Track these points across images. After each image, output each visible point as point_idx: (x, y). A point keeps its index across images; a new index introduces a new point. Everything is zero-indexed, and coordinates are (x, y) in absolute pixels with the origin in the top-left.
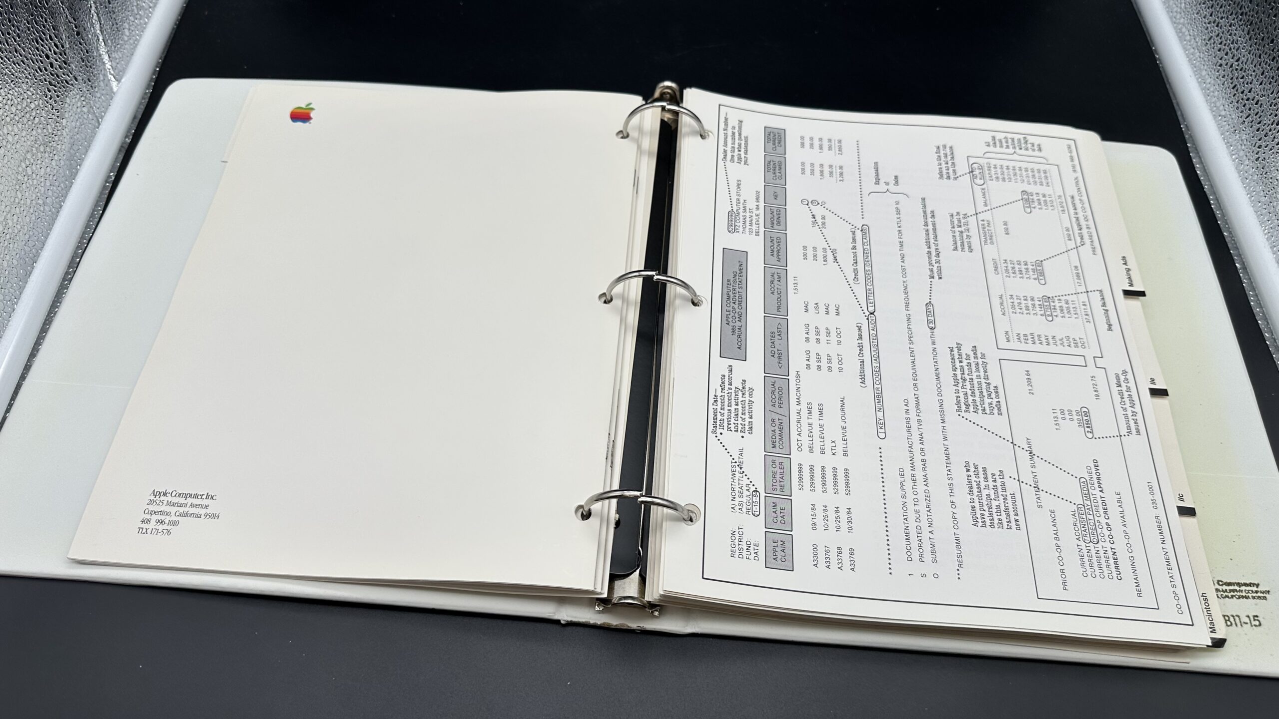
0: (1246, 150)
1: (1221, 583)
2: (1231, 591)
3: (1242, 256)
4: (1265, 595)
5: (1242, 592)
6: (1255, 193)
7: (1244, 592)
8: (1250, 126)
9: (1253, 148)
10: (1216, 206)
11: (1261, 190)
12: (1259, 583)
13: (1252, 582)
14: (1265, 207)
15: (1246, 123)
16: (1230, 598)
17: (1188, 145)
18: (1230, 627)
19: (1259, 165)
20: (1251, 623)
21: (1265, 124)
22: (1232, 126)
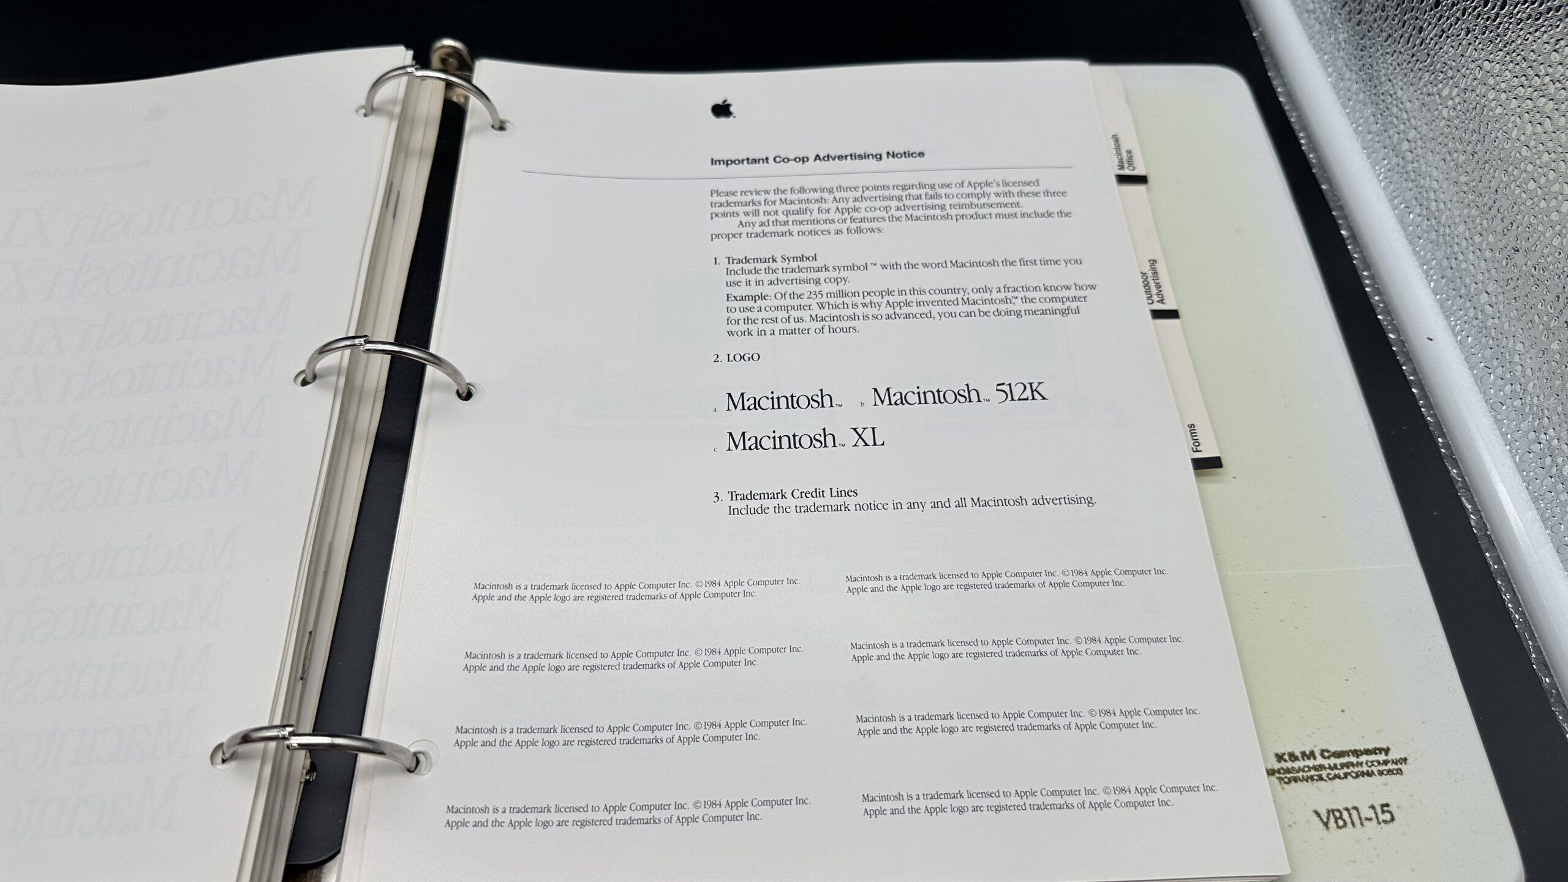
0: (1345, 57)
1: (1326, 754)
2: (1343, 765)
3: (1349, 219)
4: (1399, 766)
5: (1362, 766)
6: (1362, 120)
7: (1364, 765)
8: (1348, 20)
9: (1355, 52)
10: (1309, 146)
11: (1370, 115)
12: (1390, 746)
13: (1378, 746)
14: (1377, 139)
15: (1343, 16)
16: (1343, 778)
17: (1265, 61)
18: (1344, 829)
19: (1364, 76)
20: (1377, 818)
21: (1367, 12)
22: (1325, 24)
